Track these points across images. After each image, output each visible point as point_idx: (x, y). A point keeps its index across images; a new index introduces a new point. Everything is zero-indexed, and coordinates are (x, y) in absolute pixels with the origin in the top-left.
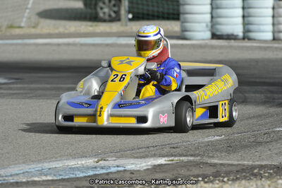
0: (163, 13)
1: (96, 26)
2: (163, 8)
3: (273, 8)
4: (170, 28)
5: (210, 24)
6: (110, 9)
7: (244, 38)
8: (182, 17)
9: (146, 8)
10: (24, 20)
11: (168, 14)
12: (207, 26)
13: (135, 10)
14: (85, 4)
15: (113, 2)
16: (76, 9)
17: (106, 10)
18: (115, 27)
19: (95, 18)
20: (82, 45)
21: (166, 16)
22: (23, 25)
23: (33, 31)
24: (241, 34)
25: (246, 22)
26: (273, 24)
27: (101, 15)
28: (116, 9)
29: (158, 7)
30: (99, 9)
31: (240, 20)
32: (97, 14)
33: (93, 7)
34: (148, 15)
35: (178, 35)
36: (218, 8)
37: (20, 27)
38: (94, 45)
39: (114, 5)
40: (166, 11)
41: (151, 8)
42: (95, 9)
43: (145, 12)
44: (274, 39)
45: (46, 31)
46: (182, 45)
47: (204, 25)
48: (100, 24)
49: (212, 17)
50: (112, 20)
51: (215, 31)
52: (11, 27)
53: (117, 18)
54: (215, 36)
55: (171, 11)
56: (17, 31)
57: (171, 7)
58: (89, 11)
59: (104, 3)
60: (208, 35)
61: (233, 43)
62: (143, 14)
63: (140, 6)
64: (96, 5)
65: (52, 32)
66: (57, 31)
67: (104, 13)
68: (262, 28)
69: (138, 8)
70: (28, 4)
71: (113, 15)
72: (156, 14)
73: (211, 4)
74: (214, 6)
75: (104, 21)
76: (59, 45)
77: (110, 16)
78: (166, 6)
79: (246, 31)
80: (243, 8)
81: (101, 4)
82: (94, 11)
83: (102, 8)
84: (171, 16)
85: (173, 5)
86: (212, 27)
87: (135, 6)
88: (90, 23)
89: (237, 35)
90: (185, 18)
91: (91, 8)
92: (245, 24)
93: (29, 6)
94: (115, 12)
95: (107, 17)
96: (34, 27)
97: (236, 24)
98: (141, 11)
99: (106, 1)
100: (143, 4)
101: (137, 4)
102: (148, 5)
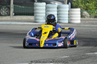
0: (26, 13)
1: (2, 17)
2: (26, 11)
3: (69, 11)
4: (29, 19)
6: (5, 11)
9: (20, 11)
12: (44, 18)
13: (16, 12)
15: (6, 9)
17: (3, 12)
21: (27, 14)
25: (58, 16)
26: (69, 17)
27: (2, 14)
29: (25, 11)
32: (0, 13)
34: (21, 14)
38: (3, 24)
39: (7, 10)
40: (27, 12)
41: (22, 11)
43: (20, 13)
44: (69, 23)
47: (43, 17)
50: (5, 16)
57: (29, 11)
59: (3, 9)
60: (45, 21)
62: (19, 13)
63: (18, 10)
67: (3, 13)
68: (64, 18)
71: (6, 13)
72: (24, 13)
73: (46, 10)
74: (47, 11)
78: (27, 10)
79: (58, 20)
80: (58, 11)
81: (2, 10)
83: (2, 11)
84: (29, 14)
85: (30, 10)
86: (46, 18)
90: (36, 15)
98: (18, 12)
99: (4, 8)
100: (19, 10)
101: (17, 10)
102: (21, 10)
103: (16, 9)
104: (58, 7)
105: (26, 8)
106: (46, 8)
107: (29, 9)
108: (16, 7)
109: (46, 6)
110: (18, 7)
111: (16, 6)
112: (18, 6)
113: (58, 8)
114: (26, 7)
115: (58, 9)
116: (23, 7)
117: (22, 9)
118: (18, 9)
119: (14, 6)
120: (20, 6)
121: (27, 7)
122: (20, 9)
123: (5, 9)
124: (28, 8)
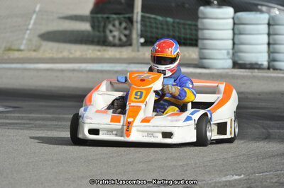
1: (104, 50)
4: (187, 55)
5: (231, 52)
6: (121, 32)
7: (269, 68)
8: (200, 42)
9: (160, 31)
10: (24, 42)
11: (185, 39)
12: (228, 53)
13: (149, 34)
14: (93, 27)
15: (124, 25)
16: (83, 32)
17: (116, 33)
18: (125, 52)
19: (103, 42)
20: (88, 71)
22: (22, 47)
23: (34, 54)
24: (265, 64)
25: (271, 50)
27: (111, 38)
28: (127, 32)
29: (174, 31)
30: (108, 32)
31: (265, 47)
32: (105, 37)
33: (101, 29)
35: (196, 62)
36: (240, 34)
37: (19, 50)
38: (102, 71)
39: (125, 28)
40: (183, 36)
42: (104, 32)
45: (48, 55)
46: (200, 74)
47: (225, 52)
48: (109, 48)
49: (234, 44)
50: (122, 44)
51: (236, 59)
52: (9, 49)
53: (128, 43)
54: (236, 65)
55: (188, 36)
56: (16, 55)
57: (188, 31)
58: (97, 33)
59: (114, 26)
60: (229, 63)
61: (256, 72)
63: (154, 30)
64: (105, 27)
65: (55, 56)
66: (60, 56)
67: (114, 37)
69: (151, 32)
70: (29, 24)
71: (124, 39)
73: (233, 29)
74: (236, 31)
75: (114, 45)
76: (62, 70)
77: (120, 40)
78: (183, 30)
79: (272, 60)
80: (269, 34)
81: (110, 27)
82: (102, 34)
83: (111, 31)
84: (188, 42)
85: (191, 30)
86: (233, 54)
87: (148, 29)
88: (98, 48)
89: (262, 65)
90: (203, 44)
91: (99, 31)
92: (270, 52)
93: (30, 27)
94: (126, 36)
95: (117, 41)
96: (35, 51)
97: (261, 52)
98: (154, 35)
99: (117, 23)
100: (157, 28)
101: (151, 27)
102: (162, 29)
103: (148, 24)
104: (271, 23)
105: (178, 23)
106: (234, 24)
107: (187, 27)
108: (149, 18)
109: (233, 18)
110: (155, 19)
111: (148, 15)
112: (153, 16)
113: (269, 24)
114: (177, 20)
115: (271, 27)
116: (169, 20)
117: (165, 27)
118: (154, 25)
119: (142, 17)
120: (159, 18)
121: (182, 21)
122: (160, 26)
123: (120, 24)
124: (184, 24)
